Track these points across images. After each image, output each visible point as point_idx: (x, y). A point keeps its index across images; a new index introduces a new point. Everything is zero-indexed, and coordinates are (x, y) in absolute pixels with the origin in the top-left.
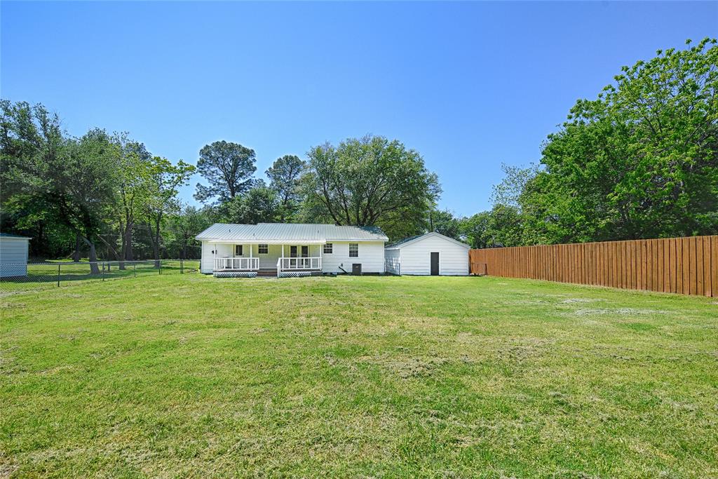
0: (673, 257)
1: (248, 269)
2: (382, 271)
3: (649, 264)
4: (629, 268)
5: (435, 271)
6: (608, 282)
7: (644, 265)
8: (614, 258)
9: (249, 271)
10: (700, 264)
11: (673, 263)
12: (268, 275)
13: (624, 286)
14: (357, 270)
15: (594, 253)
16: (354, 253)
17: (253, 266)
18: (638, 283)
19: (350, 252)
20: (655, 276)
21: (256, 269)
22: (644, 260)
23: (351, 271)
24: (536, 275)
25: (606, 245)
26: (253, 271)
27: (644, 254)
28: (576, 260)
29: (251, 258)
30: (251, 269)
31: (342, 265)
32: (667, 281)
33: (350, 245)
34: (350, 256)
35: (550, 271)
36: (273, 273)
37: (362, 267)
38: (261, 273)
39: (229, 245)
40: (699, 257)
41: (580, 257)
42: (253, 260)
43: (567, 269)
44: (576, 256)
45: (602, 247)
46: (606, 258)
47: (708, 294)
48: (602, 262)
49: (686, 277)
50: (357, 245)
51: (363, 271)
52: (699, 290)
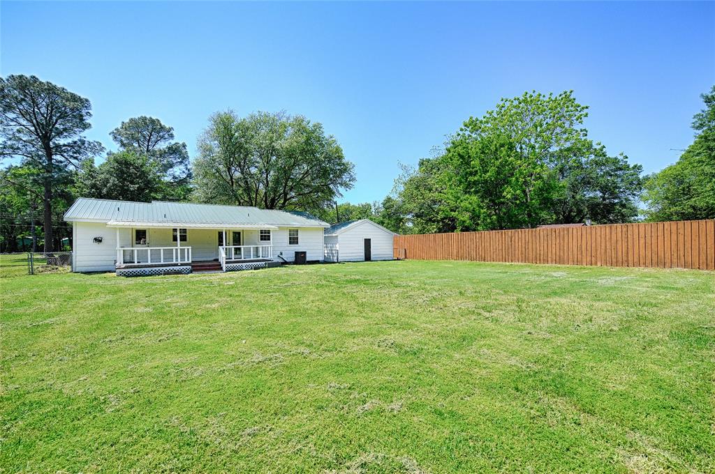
0: (575, 240)
1: (174, 262)
2: (321, 259)
3: (558, 246)
4: (542, 248)
5: (368, 258)
6: (526, 259)
7: (554, 246)
8: (530, 241)
9: (176, 265)
10: (594, 245)
11: (575, 244)
12: (206, 270)
13: (538, 262)
14: (300, 259)
15: (513, 238)
16: (293, 240)
17: (183, 258)
18: (549, 259)
19: (290, 238)
20: (562, 254)
21: (186, 262)
22: (554, 242)
23: (293, 259)
24: (460, 257)
25: (523, 232)
26: (182, 265)
27: (553, 238)
28: (497, 243)
29: (179, 247)
30: (179, 262)
31: (281, 254)
32: (571, 257)
33: (290, 231)
34: (290, 243)
35: (473, 254)
36: (216, 266)
37: (307, 255)
38: (197, 267)
39: (123, 230)
40: (594, 240)
41: (500, 241)
42: (182, 251)
43: (489, 251)
44: (497, 240)
45: (520, 233)
46: (523, 241)
47: (599, 264)
48: (520, 244)
49: (584, 254)
50: (297, 231)
51: (308, 259)
52: (593, 262)
